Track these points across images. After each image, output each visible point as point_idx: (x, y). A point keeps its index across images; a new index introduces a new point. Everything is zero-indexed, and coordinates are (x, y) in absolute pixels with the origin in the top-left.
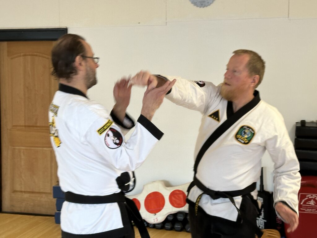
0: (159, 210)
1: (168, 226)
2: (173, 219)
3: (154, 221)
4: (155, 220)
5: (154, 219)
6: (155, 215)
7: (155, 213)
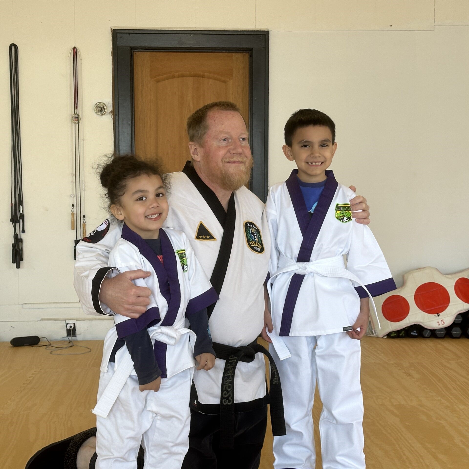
0: (443, 309)
1: (456, 332)
2: (462, 321)
3: (439, 325)
4: (440, 323)
5: (438, 322)
6: (438, 316)
7: (438, 314)
